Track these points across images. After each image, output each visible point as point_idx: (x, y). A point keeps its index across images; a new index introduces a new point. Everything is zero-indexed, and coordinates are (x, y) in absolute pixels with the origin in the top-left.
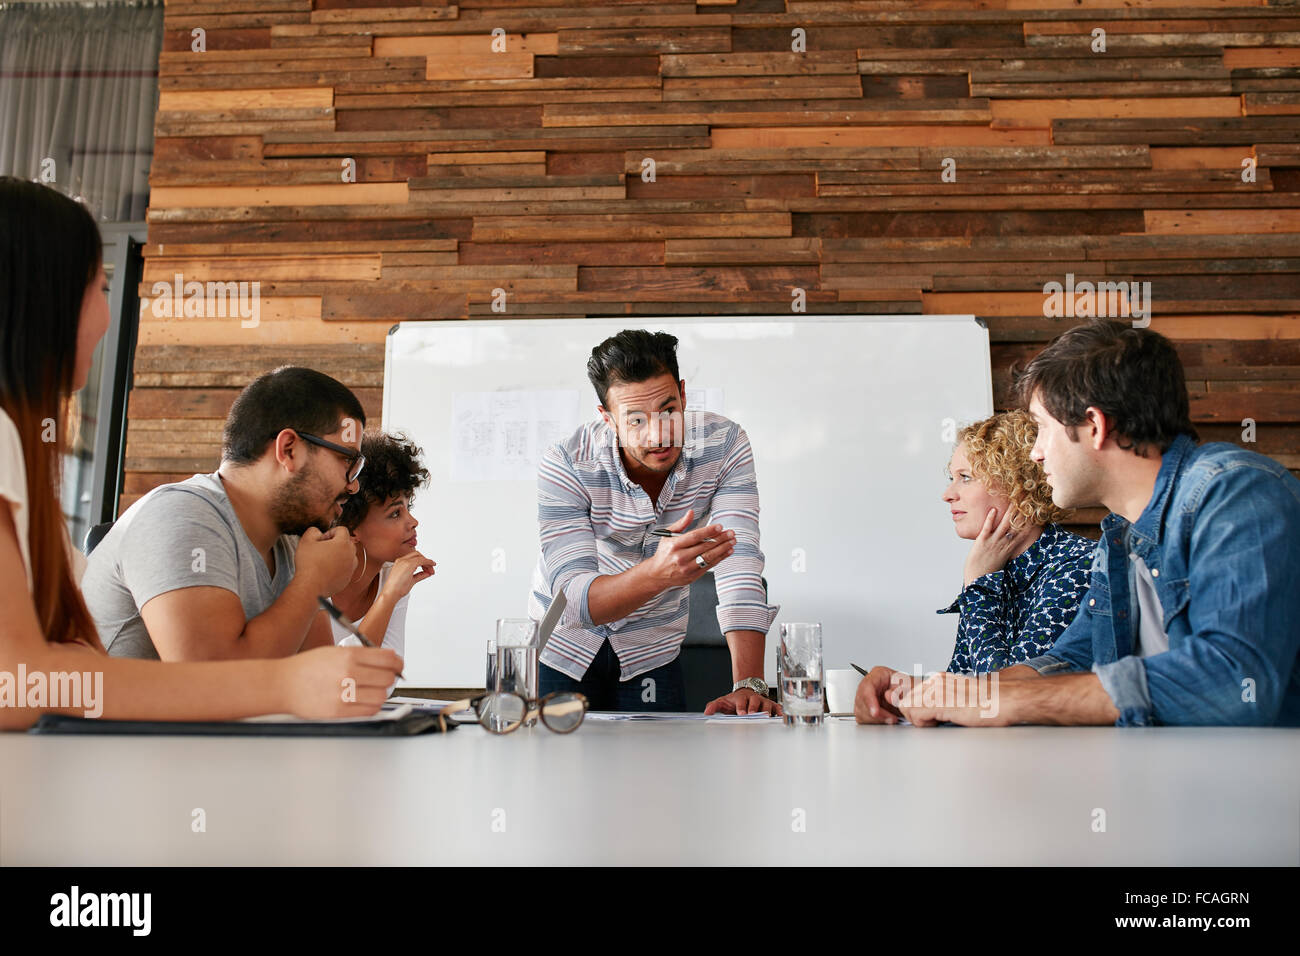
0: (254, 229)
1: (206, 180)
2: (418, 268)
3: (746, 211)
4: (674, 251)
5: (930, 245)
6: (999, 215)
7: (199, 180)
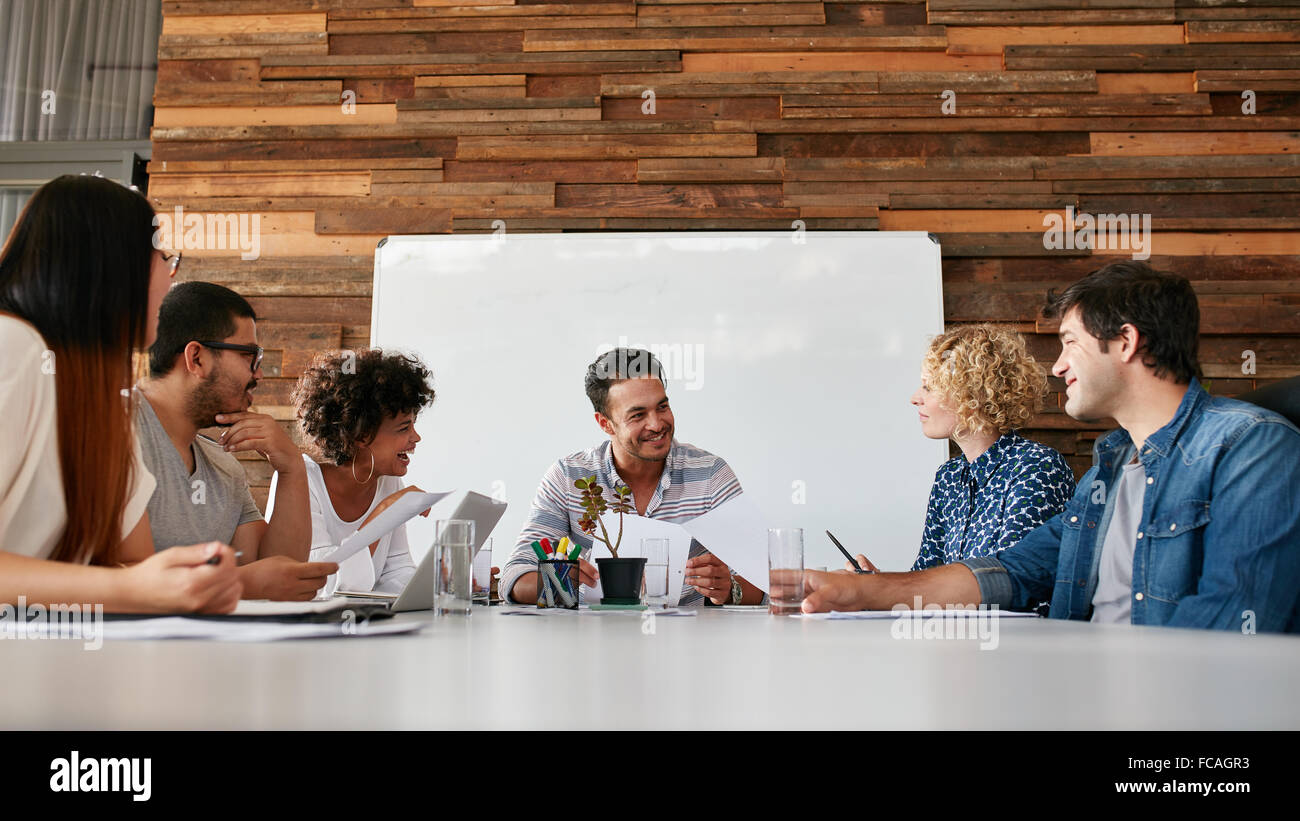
0: (252, 147)
1: (207, 101)
2: (406, 185)
3: (714, 132)
4: (647, 169)
5: (887, 165)
6: (952, 137)
7: (200, 101)
